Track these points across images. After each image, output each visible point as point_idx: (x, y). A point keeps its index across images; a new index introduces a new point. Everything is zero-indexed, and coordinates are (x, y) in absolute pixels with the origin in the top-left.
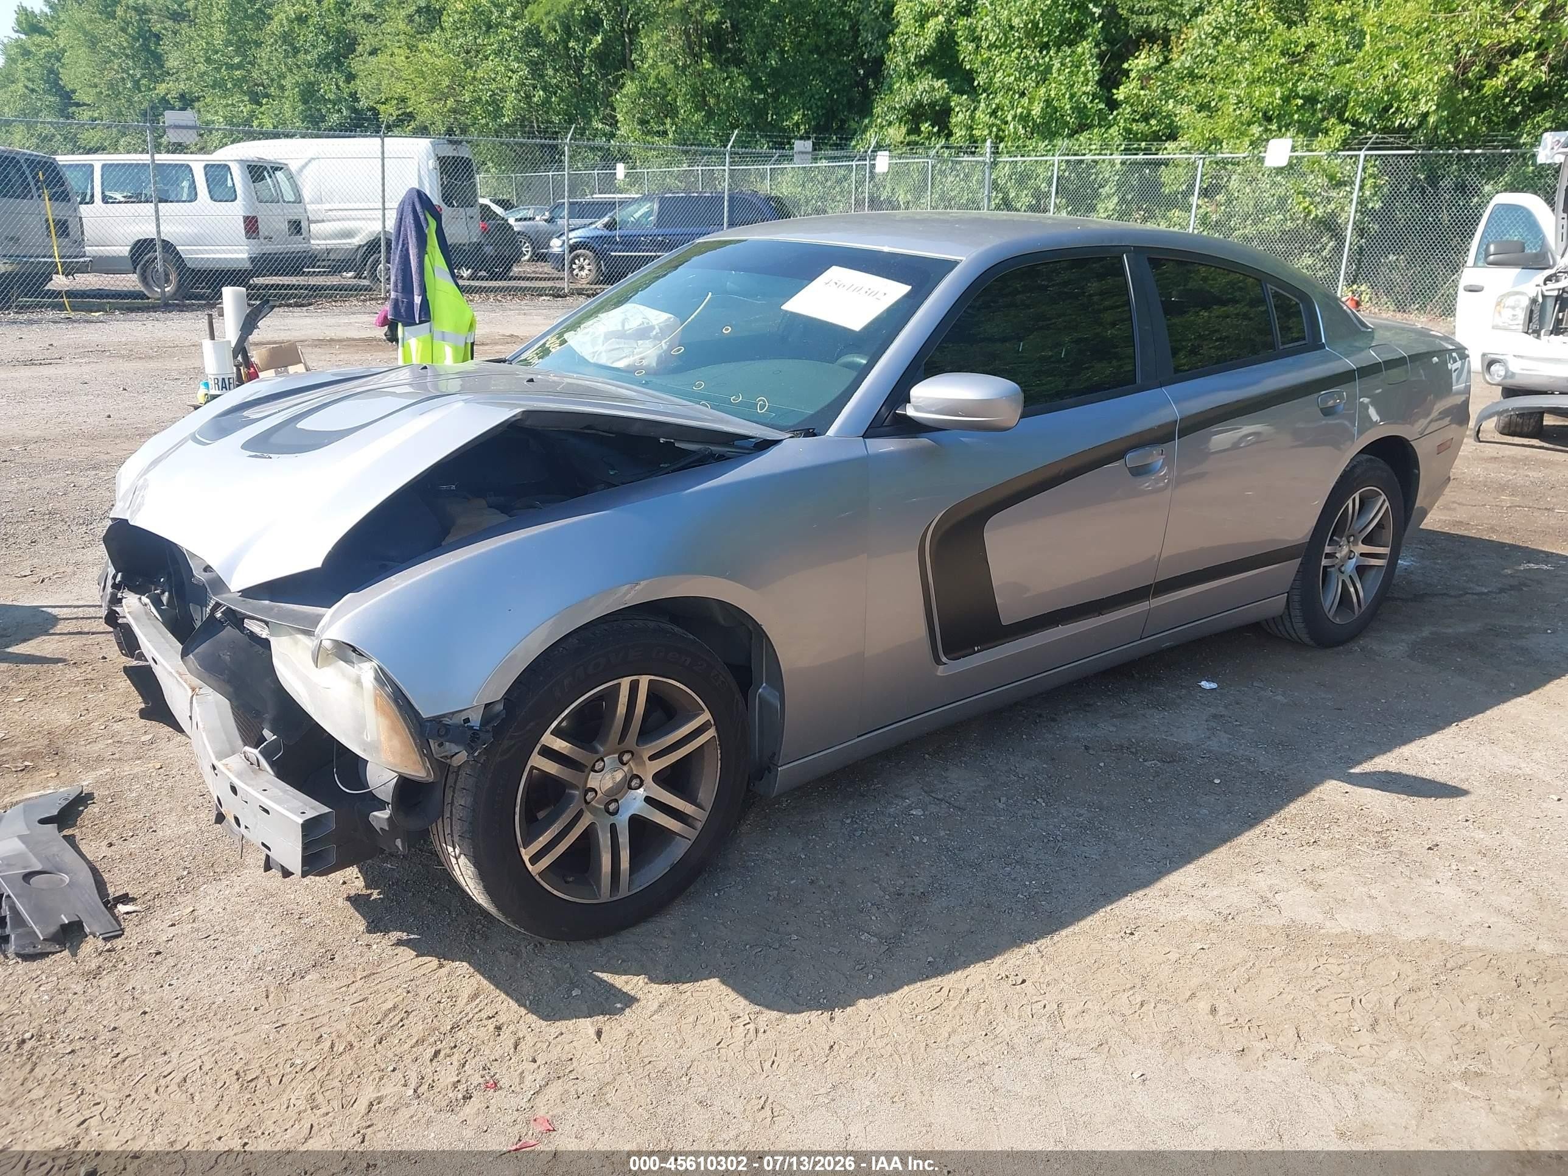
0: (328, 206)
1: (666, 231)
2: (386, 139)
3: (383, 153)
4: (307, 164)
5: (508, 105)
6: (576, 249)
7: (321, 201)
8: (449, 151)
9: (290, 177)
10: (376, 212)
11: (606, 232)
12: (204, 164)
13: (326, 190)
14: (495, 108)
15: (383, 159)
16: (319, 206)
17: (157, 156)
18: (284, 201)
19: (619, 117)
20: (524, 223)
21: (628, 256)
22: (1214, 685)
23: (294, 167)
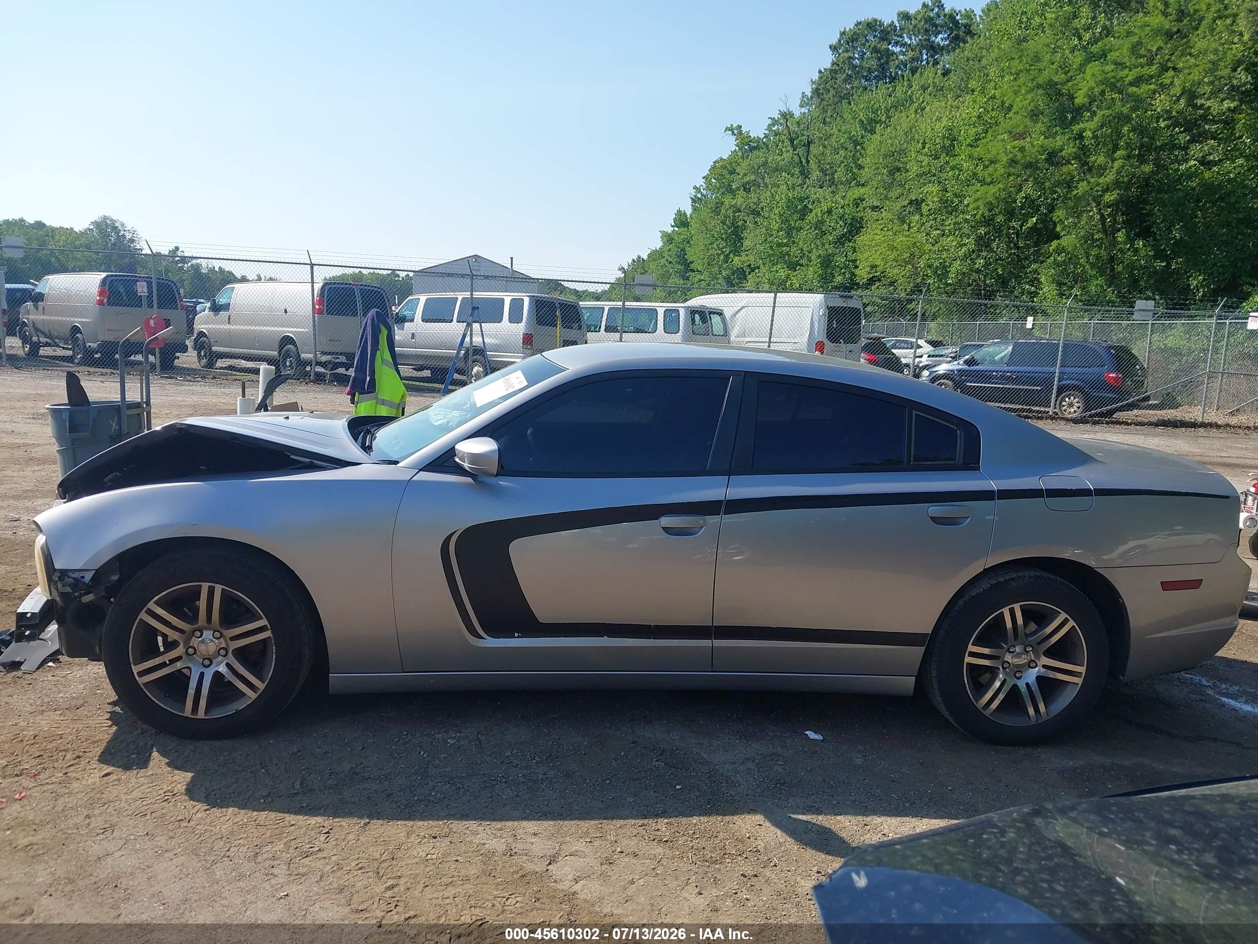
0: (747, 339)
1: (1012, 368)
2: (778, 294)
3: (775, 303)
4: (739, 311)
5: (953, 270)
6: (940, 379)
7: (744, 336)
8: (839, 303)
9: (724, 321)
10: (764, 344)
11: (966, 367)
12: (664, 309)
13: (749, 328)
14: (942, 271)
15: (774, 307)
16: (742, 339)
17: (627, 303)
18: (713, 334)
19: (1043, 280)
20: (934, 359)
21: (999, 388)
22: (818, 737)
23: (728, 314)
